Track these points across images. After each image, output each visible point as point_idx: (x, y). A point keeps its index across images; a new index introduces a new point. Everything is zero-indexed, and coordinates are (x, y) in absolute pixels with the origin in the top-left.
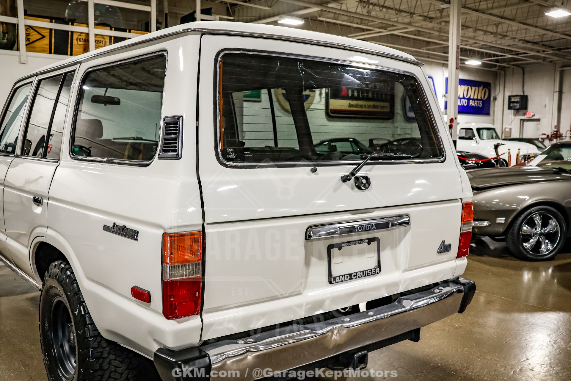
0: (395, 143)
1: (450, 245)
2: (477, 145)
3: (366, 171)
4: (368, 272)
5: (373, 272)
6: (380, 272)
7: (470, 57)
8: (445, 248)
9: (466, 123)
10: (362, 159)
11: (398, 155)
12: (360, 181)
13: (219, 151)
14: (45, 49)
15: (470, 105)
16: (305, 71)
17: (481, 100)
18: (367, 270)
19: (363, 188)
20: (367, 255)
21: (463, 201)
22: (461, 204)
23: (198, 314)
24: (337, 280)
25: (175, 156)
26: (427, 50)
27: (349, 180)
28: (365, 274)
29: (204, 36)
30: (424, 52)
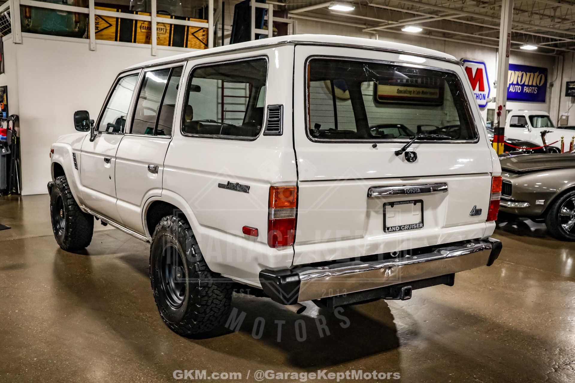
0: (444, 130)
1: (481, 210)
2: (530, 133)
3: (414, 148)
4: (414, 226)
5: (417, 226)
6: (423, 226)
7: (526, 42)
8: (477, 212)
9: (519, 110)
10: (410, 139)
11: (440, 136)
12: (409, 155)
13: (308, 130)
14: (112, 37)
15: (524, 92)
16: (369, 71)
17: (537, 86)
18: (413, 224)
19: (411, 161)
20: (413, 213)
21: (493, 175)
22: (491, 177)
23: (291, 245)
24: (389, 230)
25: (278, 133)
26: (479, 35)
27: (401, 154)
28: (411, 227)
29: (297, 46)
30: (477, 37)
